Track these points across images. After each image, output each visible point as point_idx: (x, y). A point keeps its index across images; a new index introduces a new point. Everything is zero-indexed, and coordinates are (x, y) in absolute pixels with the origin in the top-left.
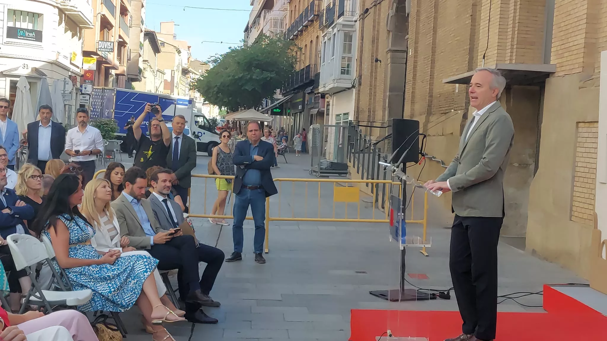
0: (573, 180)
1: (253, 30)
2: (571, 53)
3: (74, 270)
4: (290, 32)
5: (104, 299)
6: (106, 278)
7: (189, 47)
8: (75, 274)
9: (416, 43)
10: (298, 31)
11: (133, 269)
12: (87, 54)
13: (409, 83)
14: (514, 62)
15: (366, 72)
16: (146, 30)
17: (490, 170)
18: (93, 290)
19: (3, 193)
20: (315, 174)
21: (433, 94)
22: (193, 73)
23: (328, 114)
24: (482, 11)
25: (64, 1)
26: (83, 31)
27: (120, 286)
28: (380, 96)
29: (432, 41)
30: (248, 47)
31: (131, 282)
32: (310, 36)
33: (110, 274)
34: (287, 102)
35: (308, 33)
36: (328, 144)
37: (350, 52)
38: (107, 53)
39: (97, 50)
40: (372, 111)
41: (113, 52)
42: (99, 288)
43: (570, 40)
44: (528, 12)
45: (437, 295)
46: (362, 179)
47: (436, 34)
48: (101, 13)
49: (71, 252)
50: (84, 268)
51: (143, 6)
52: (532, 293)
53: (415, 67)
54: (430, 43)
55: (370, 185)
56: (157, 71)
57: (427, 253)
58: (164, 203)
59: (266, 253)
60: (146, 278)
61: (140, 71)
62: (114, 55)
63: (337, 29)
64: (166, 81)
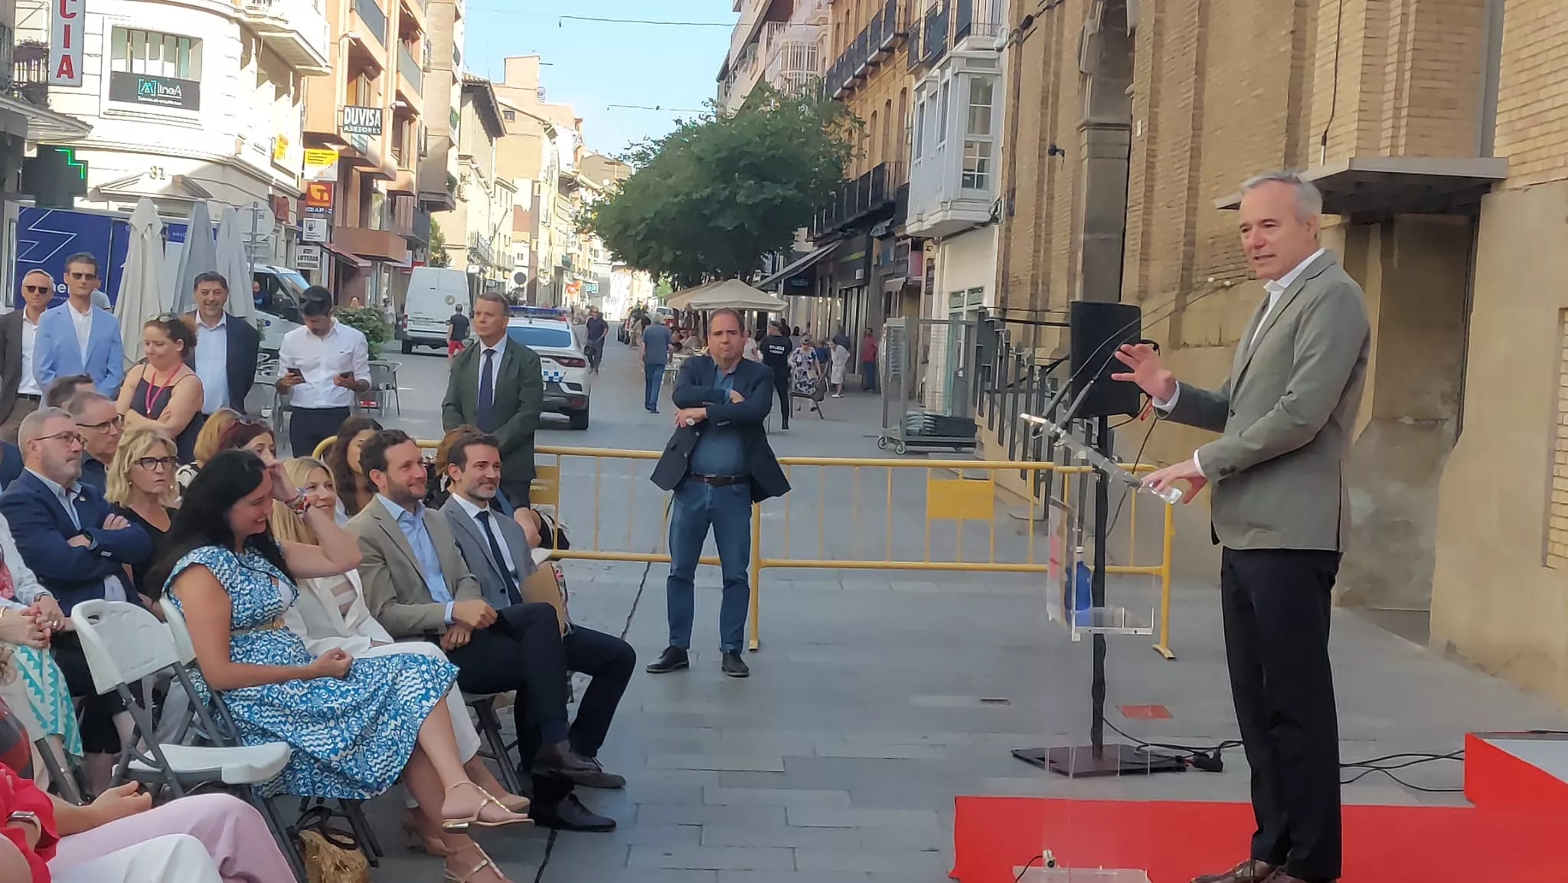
0: (1551, 461)
1: (739, 74)
2: (1546, 128)
3: (243, 693)
4: (834, 81)
5: (318, 768)
6: (324, 713)
7: (578, 121)
8: (245, 704)
9: (1154, 104)
10: (855, 77)
11: (393, 691)
12: (313, 140)
13: (1136, 208)
14: (1401, 151)
15: (1026, 183)
16: (467, 78)
17: (1302, 422)
18: (292, 745)
19: (73, 496)
20: (892, 446)
21: (1197, 238)
22: (588, 187)
23: (930, 292)
24: (1320, 21)
25: (255, 5)
26: (304, 80)
27: (360, 734)
28: (1061, 242)
29: (1192, 99)
30: (725, 121)
31: (387, 723)
32: (884, 89)
33: (335, 705)
34: (825, 260)
35: (880, 81)
36: (930, 368)
37: (986, 128)
38: (365, 137)
39: (339, 131)
40: (1040, 283)
41: (381, 134)
42: (306, 738)
43: (1543, 94)
44: (1438, 22)
45: (1189, 761)
46: (1012, 458)
47: (1203, 80)
48: (351, 35)
49: (236, 650)
50: (269, 690)
51: (457, 16)
52: (1436, 757)
53: (1150, 167)
54: (1188, 104)
55: (1030, 475)
56: (496, 183)
57: (1172, 651)
58: (483, 522)
59: (751, 650)
60: (427, 714)
61: (452, 182)
62: (383, 143)
63: (954, 69)
64: (517, 209)
